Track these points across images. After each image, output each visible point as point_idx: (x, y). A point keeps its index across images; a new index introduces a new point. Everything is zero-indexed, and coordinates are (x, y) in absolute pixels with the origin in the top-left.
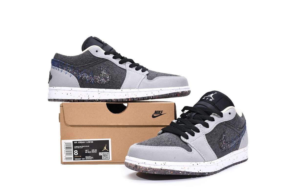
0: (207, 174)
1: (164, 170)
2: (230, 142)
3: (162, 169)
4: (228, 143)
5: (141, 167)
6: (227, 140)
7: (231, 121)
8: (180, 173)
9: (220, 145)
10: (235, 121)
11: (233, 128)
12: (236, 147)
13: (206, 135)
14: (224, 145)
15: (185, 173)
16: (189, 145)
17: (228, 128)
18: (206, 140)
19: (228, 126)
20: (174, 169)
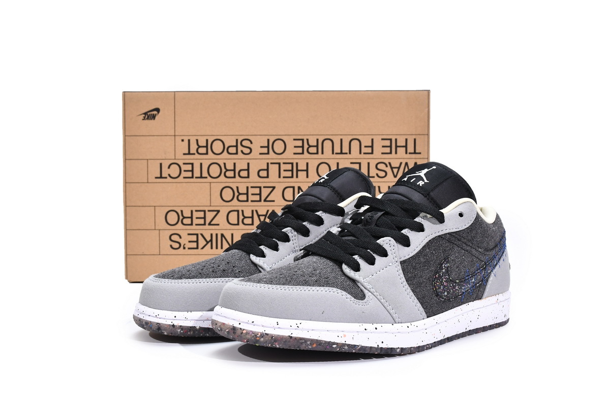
0: (398, 350)
1: (296, 338)
2: (462, 282)
3: (291, 337)
4: (456, 282)
5: (244, 332)
6: (453, 276)
7: (463, 233)
8: (334, 346)
9: (435, 286)
10: (474, 232)
11: (468, 248)
12: (477, 294)
13: (402, 263)
14: (445, 286)
15: (346, 348)
16: (359, 285)
17: (456, 249)
18: (402, 275)
19: (455, 244)
20: (319, 339)
